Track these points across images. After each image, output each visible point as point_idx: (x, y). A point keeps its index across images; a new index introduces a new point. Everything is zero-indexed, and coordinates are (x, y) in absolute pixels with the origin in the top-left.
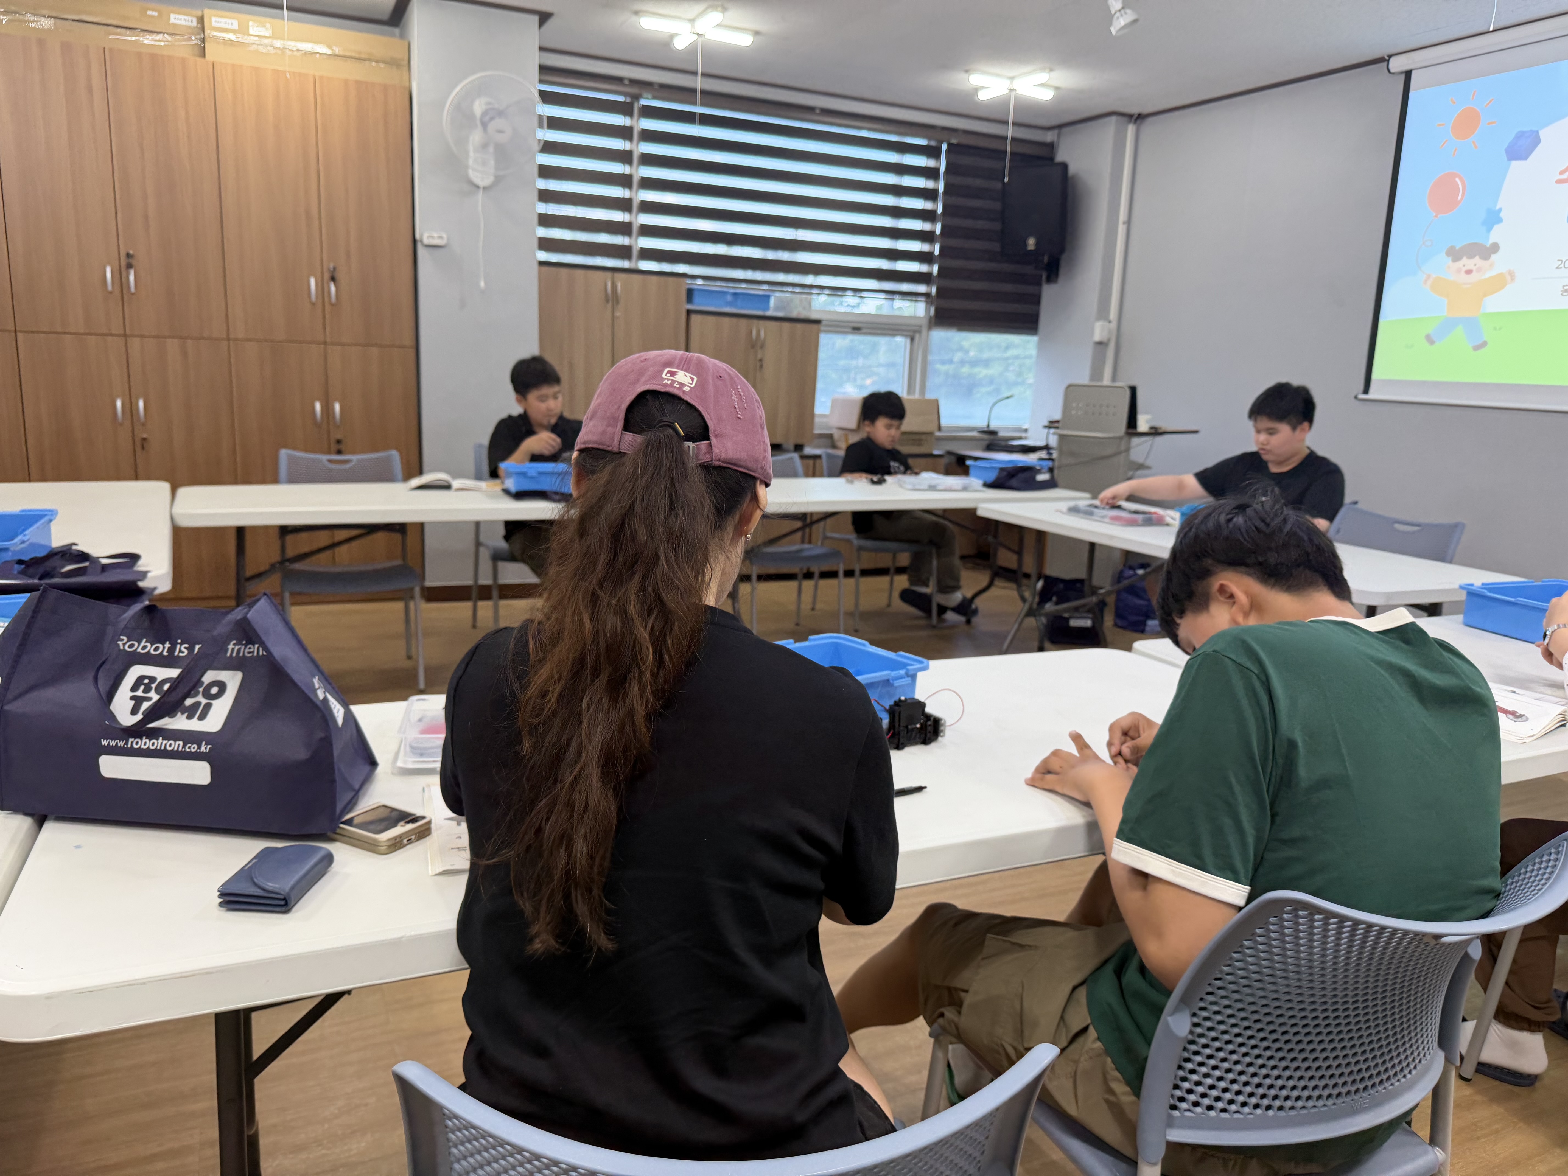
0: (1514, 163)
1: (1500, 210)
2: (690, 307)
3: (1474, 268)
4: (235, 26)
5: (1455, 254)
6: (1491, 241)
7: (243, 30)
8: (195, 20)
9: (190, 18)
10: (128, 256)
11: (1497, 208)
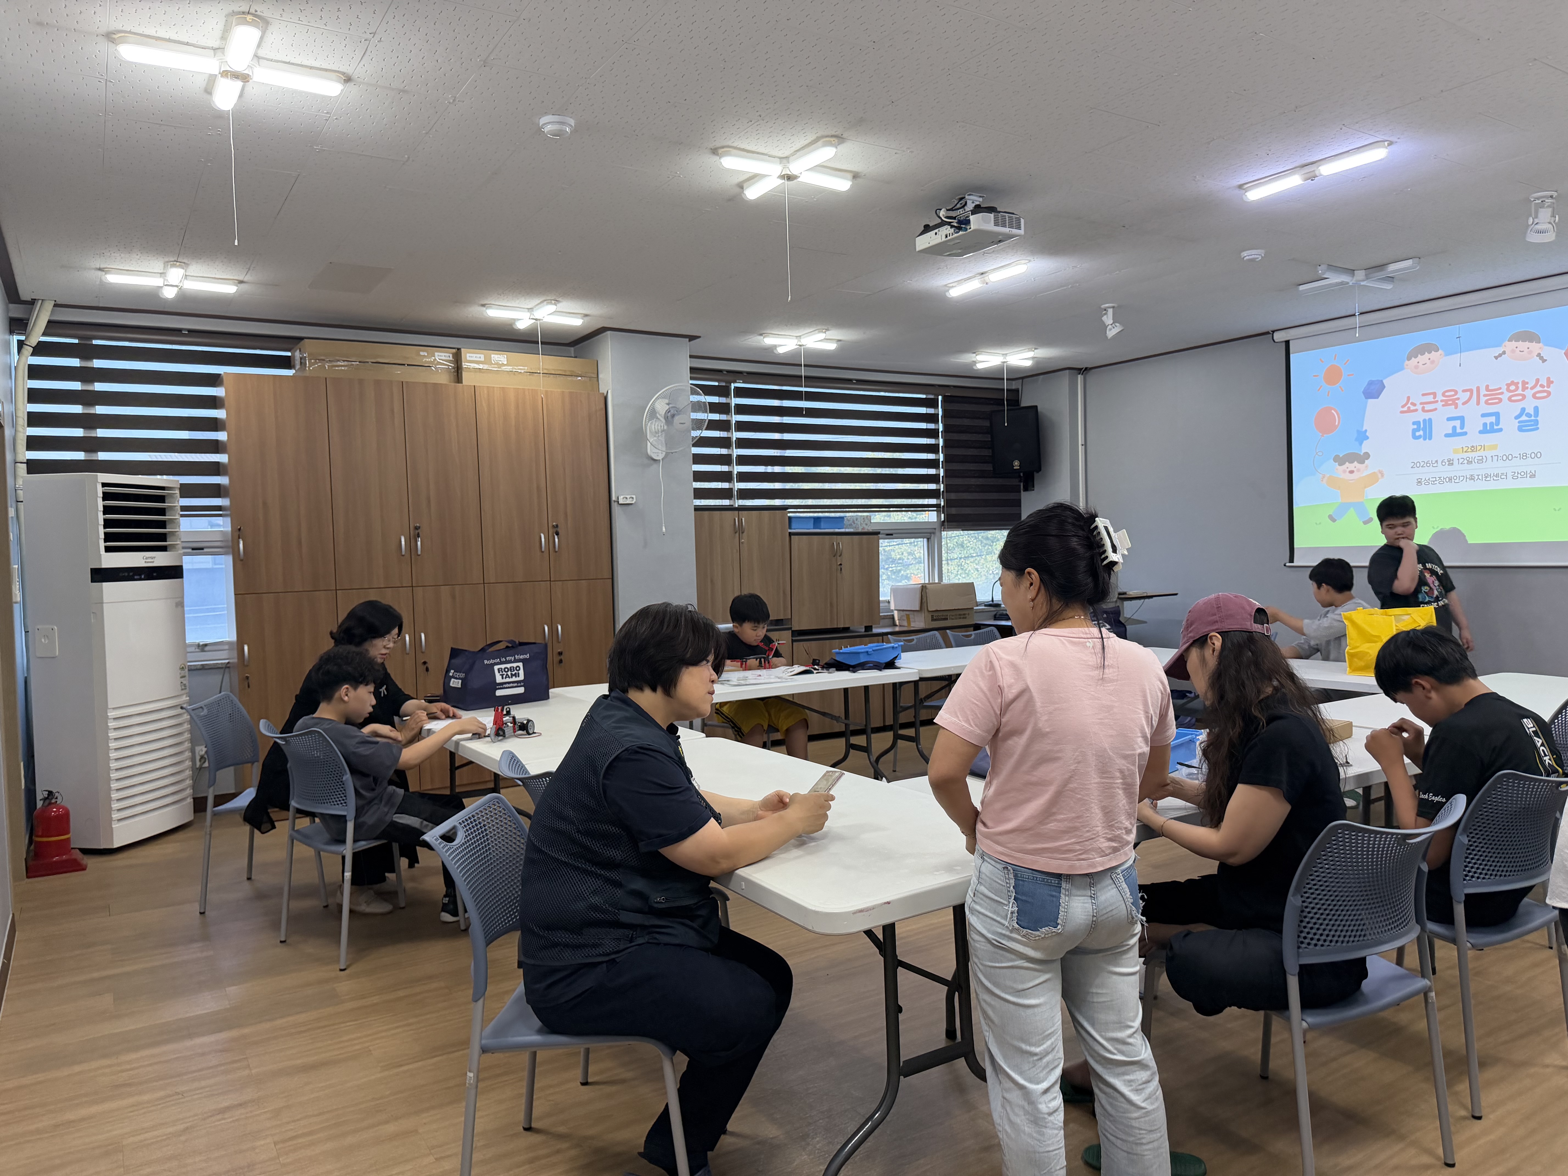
0: (1370, 401)
1: (1366, 431)
2: (790, 531)
3: (1355, 470)
4: (482, 359)
5: (1340, 461)
6: (1363, 451)
7: (488, 361)
8: (451, 355)
9: (448, 355)
10: (416, 528)
11: (1364, 429)
